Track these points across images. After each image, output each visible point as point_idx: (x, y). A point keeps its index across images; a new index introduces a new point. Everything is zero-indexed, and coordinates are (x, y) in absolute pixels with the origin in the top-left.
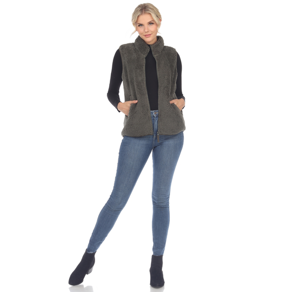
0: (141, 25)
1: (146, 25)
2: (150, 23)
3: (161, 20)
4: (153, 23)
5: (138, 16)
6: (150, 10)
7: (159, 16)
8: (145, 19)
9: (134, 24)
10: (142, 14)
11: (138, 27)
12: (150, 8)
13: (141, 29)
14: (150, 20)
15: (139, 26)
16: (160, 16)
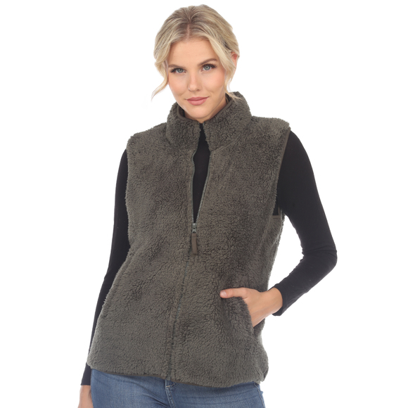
0: (177, 70)
1: (193, 72)
2: (206, 66)
3: (235, 56)
4: (213, 67)
5: (173, 45)
6: (207, 27)
7: (230, 46)
8: (191, 52)
9: (159, 66)
10: (182, 39)
11: (172, 76)
12: (208, 22)
13: (179, 80)
14: (205, 56)
15: (173, 71)
16: (235, 44)
